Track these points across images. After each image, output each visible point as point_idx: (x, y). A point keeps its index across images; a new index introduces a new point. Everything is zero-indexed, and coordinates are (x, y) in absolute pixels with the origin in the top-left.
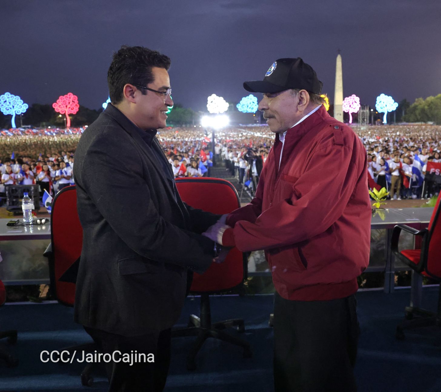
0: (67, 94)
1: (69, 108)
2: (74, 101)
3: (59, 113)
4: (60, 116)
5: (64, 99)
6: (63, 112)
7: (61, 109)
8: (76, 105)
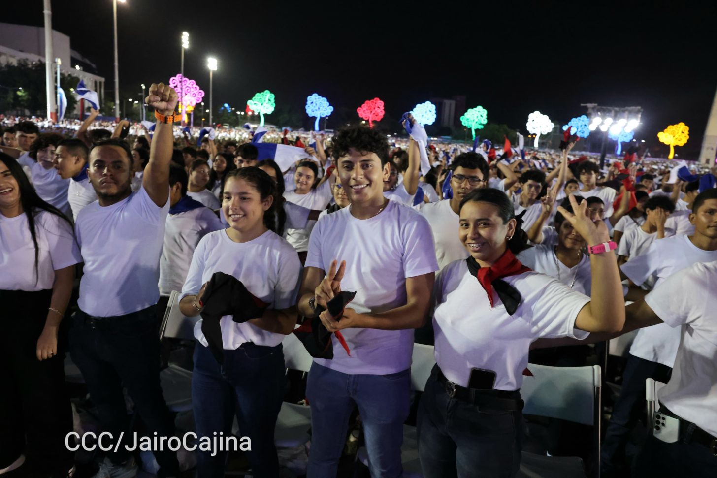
0: (373, 99)
1: (374, 114)
2: (379, 106)
3: (363, 119)
4: (364, 122)
5: (370, 104)
6: (366, 118)
7: (365, 114)
8: (381, 111)
